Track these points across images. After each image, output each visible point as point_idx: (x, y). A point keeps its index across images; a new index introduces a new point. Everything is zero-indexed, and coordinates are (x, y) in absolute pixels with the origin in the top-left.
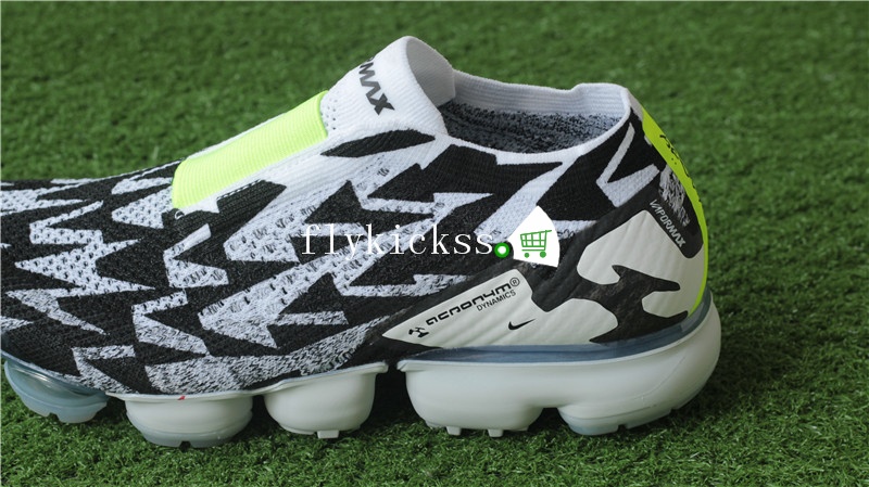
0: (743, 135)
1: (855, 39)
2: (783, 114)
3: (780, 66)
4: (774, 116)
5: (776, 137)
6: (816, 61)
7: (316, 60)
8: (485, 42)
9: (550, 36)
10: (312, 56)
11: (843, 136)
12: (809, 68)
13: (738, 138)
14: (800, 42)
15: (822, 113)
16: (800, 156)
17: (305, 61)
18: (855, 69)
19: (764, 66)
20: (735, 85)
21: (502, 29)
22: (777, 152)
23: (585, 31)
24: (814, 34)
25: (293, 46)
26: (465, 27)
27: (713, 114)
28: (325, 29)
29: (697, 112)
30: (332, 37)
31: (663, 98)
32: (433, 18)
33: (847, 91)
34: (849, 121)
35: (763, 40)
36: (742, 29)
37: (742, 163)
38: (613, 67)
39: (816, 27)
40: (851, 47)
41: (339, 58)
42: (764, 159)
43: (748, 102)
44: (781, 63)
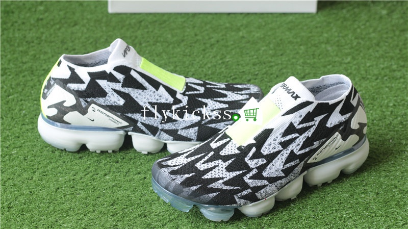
0: (303, 67)
1: (339, 36)
2: (315, 60)
3: (315, 45)
4: (312, 61)
5: (313, 67)
6: (326, 43)
7: (171, 46)
8: (223, 39)
9: (243, 37)
10: (169, 45)
11: (333, 66)
12: (323, 46)
13: (301, 68)
14: (321, 38)
15: (327, 59)
16: (320, 72)
17: (168, 47)
18: (338, 46)
19: (310, 45)
20: (301, 52)
21: (228, 35)
22: (314, 72)
23: (254, 35)
24: (326, 35)
25: (163, 42)
26: (216, 35)
27: (294, 60)
28: (173, 36)
29: (289, 60)
30: (175, 39)
31: (278, 56)
32: (206, 32)
33: (335, 53)
34: (335, 62)
35: (309, 37)
36: (303, 34)
37: (302, 75)
38: (263, 46)
39: (327, 33)
40: (337, 39)
41: (178, 45)
42: (309, 74)
43: (304, 57)
44: (315, 44)
